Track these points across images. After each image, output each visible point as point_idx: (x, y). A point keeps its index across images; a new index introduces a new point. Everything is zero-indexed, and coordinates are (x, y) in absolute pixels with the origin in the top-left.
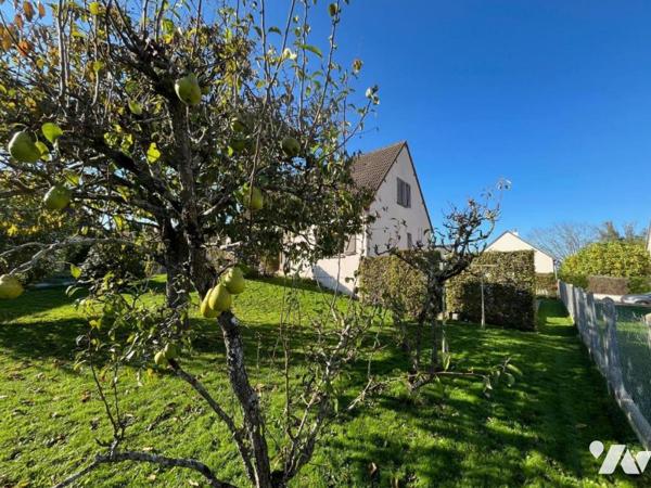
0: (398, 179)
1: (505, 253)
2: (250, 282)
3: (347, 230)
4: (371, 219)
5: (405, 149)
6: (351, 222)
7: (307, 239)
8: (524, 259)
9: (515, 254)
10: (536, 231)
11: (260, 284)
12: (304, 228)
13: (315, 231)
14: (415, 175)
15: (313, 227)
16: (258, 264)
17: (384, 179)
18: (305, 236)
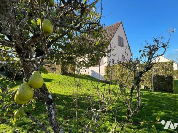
0: (119, 36)
1: (162, 63)
2: (65, 76)
3: (100, 55)
4: (109, 51)
5: (121, 24)
6: (101, 52)
7: (85, 59)
8: (169, 65)
9: (166, 63)
10: (170, 54)
11: (68, 77)
12: (83, 55)
13: (88, 56)
14: (125, 34)
15: (87, 55)
16: (67, 69)
17: (113, 36)
18: (84, 58)
